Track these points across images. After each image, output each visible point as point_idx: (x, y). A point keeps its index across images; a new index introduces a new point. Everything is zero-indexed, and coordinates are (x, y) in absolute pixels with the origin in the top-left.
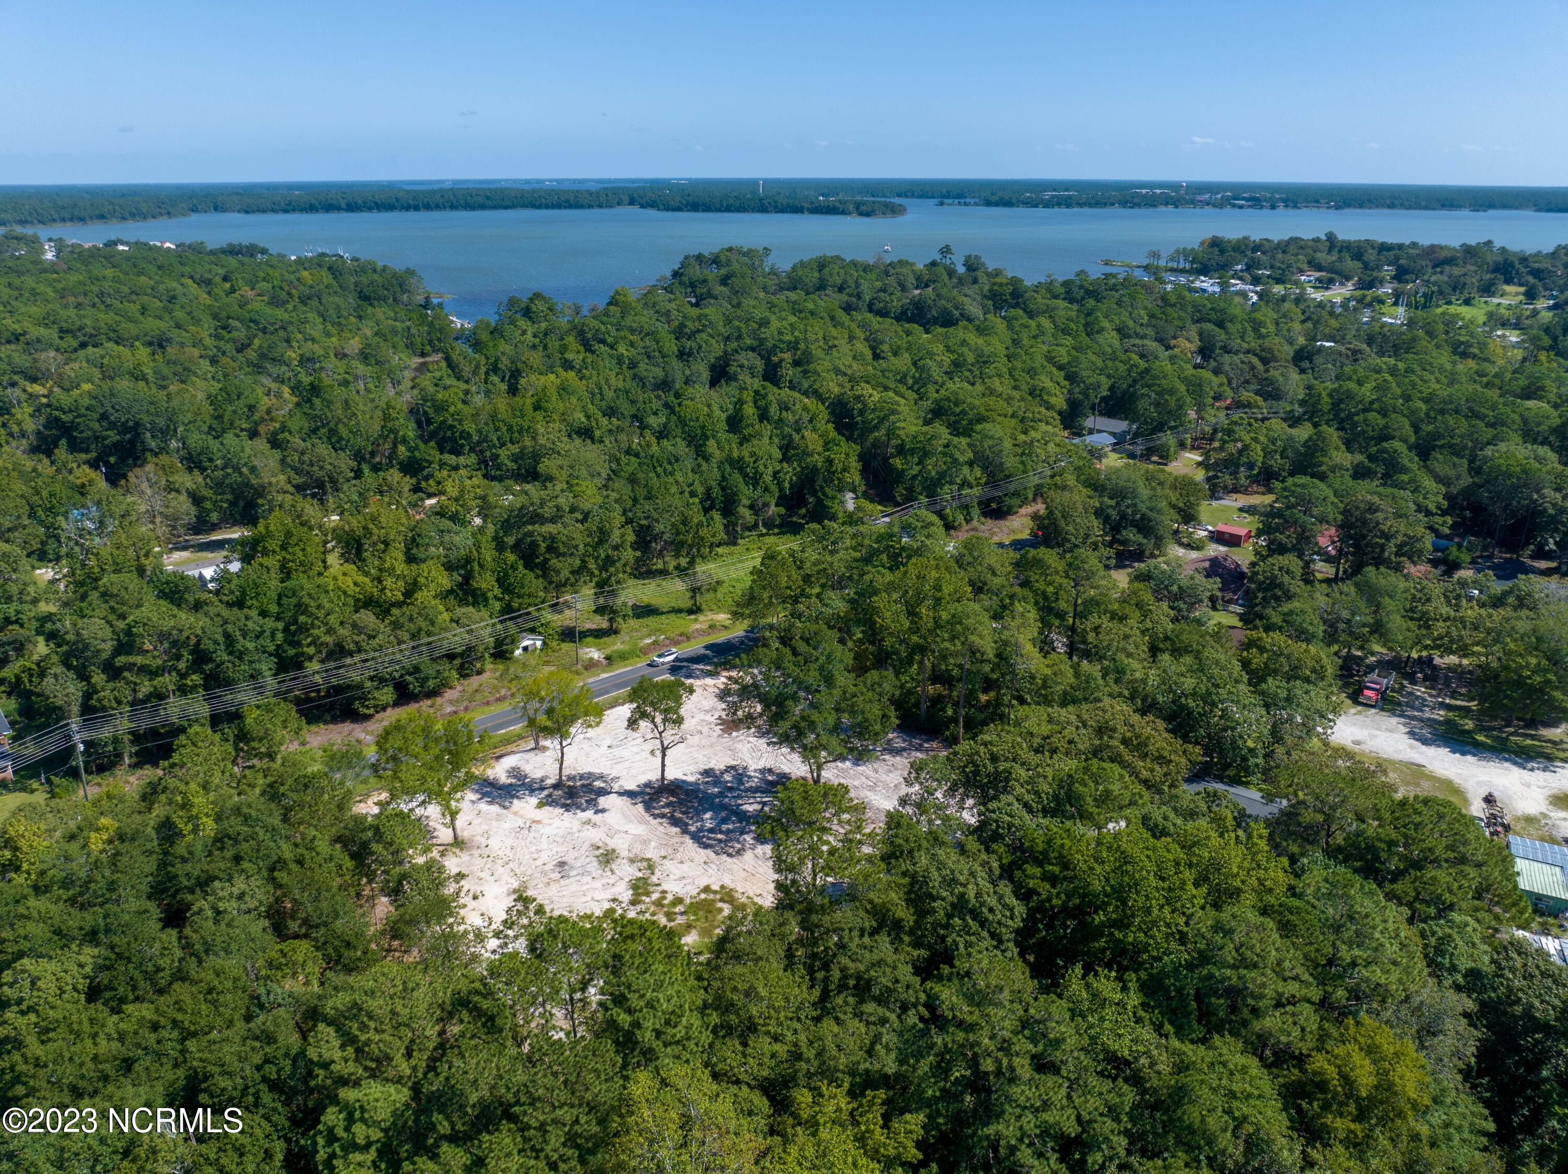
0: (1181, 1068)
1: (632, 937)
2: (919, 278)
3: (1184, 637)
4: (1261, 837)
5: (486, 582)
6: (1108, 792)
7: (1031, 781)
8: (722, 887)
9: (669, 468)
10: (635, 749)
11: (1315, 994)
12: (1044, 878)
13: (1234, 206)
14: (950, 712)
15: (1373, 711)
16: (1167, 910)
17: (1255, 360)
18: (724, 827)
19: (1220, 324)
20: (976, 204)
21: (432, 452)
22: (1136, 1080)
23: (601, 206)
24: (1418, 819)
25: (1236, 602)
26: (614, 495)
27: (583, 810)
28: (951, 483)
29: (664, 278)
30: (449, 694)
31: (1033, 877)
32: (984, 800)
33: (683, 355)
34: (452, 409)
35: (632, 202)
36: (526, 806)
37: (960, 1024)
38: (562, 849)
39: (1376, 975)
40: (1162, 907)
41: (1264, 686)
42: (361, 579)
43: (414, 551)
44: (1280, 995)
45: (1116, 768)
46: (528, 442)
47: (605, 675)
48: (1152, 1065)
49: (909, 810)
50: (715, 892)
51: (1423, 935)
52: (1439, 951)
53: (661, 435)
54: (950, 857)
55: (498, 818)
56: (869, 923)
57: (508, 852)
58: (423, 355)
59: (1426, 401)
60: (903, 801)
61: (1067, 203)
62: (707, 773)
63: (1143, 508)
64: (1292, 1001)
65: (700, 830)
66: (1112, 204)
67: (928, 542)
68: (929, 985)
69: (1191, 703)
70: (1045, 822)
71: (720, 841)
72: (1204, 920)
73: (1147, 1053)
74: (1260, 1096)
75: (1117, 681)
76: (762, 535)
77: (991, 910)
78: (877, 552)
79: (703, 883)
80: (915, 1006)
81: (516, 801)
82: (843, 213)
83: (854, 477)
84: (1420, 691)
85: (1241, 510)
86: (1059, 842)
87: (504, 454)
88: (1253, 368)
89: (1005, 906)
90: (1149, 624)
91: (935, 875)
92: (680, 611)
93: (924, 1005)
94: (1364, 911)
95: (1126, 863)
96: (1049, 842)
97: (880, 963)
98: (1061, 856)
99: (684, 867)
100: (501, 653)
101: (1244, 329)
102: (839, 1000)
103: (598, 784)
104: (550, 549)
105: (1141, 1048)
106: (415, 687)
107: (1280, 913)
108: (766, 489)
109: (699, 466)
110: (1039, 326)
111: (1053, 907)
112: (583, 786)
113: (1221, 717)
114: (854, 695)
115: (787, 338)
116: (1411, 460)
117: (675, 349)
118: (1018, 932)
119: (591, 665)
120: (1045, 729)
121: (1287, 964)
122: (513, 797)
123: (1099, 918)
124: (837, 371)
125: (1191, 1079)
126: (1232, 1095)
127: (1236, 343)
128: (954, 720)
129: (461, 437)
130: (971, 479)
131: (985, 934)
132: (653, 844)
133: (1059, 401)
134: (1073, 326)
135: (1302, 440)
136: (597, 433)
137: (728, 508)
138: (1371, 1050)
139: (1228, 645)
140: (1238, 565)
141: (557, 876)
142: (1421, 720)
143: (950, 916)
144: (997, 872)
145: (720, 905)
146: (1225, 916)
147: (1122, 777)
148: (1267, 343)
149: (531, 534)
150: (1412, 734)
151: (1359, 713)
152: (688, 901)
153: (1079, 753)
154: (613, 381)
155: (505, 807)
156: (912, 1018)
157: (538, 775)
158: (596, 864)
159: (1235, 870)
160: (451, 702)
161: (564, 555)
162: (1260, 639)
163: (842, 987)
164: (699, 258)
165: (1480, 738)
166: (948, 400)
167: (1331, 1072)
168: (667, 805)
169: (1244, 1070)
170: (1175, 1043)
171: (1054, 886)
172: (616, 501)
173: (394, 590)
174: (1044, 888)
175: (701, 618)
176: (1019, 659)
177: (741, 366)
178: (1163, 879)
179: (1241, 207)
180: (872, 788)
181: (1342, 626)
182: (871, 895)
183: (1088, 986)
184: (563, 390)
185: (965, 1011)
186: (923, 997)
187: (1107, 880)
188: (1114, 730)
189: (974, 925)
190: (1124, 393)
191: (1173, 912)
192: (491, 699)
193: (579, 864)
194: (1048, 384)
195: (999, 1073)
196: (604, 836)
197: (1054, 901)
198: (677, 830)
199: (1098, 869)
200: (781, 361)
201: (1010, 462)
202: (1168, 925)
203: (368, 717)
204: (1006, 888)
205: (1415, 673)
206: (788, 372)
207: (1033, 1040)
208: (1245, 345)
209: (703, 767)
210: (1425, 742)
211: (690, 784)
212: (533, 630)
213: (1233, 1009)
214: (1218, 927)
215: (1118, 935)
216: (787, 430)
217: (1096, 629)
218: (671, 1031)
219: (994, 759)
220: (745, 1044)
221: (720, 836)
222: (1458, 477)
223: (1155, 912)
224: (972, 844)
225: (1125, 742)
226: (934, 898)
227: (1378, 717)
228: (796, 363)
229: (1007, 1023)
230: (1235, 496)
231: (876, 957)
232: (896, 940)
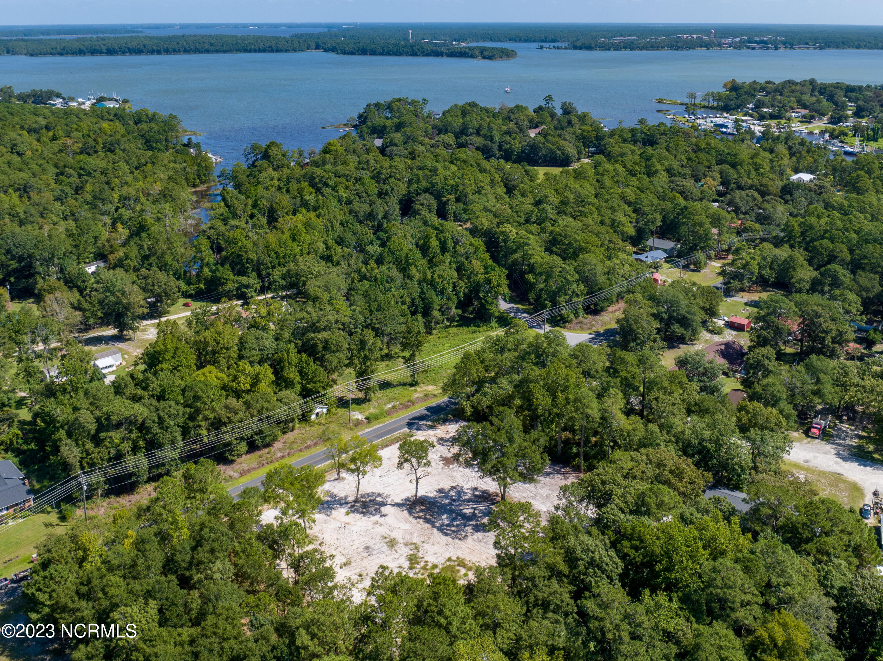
0: (698, 635)
1: (440, 584)
2: (531, 121)
3: (705, 403)
4: (735, 524)
5: (292, 374)
6: (662, 502)
7: (623, 495)
8: (458, 558)
9: (387, 285)
10: (395, 478)
11: (760, 600)
12: (632, 547)
13: (748, 48)
14: (575, 450)
15: (817, 441)
16: (690, 562)
17: (756, 194)
18: (455, 523)
19: (734, 166)
20: (566, 48)
21: (228, 273)
22: (678, 643)
23: (295, 51)
24: (817, 511)
25: (740, 372)
26: (358, 309)
27: (374, 515)
28: (566, 294)
29: (352, 119)
30: (277, 445)
31: (626, 547)
32: (599, 506)
33: (381, 194)
34: (240, 244)
35: (317, 47)
36: (340, 513)
37: (596, 618)
38: (366, 539)
39: (789, 590)
40: (688, 561)
41: (748, 433)
42: (220, 375)
43: (243, 352)
44: (743, 601)
45: (666, 488)
46: (292, 265)
47: (368, 430)
48: (684, 635)
49: (560, 512)
50: (454, 561)
51: (818, 571)
52: (825, 578)
53: (380, 261)
54: (585, 538)
55: (326, 522)
56: (547, 574)
57: (336, 541)
58: (194, 186)
59: (857, 233)
60: (557, 508)
61: (630, 46)
62: (440, 491)
63: (683, 312)
64: (748, 603)
65: (442, 525)
66: (663, 47)
67: (558, 349)
68: (579, 602)
69: (709, 446)
70: (630, 517)
71: (453, 531)
72: (708, 565)
73: (682, 630)
74: (733, 648)
75: (668, 433)
76: (446, 327)
77: (607, 564)
78: (529, 354)
79: (447, 556)
80: (572, 613)
81: (333, 511)
82: (472, 56)
83: (505, 289)
84: (845, 427)
85: (746, 304)
86: (638, 529)
87: (277, 274)
88: (755, 199)
89: (614, 562)
90: (686, 396)
91: (579, 548)
92: (404, 384)
93: (576, 613)
94: (783, 559)
95: (670, 539)
96: (633, 529)
97: (554, 593)
98: (640, 536)
99: (435, 547)
100: (304, 418)
101: (749, 170)
102: (535, 611)
103: (379, 499)
104: (325, 348)
105: (679, 628)
106: (259, 443)
107: (744, 562)
108: (449, 299)
109: (406, 284)
110: (615, 170)
111: (636, 562)
112: (371, 501)
113: (725, 453)
114: (526, 448)
115: (451, 182)
116: (845, 276)
117: (376, 190)
118: (620, 575)
119: (358, 423)
120: (630, 465)
121: (746, 586)
122: (331, 509)
123: (658, 567)
124: (487, 210)
125: (701, 640)
126: (720, 647)
127: (745, 181)
128: (578, 455)
129: (247, 263)
130: (578, 291)
131: (604, 576)
132: (416, 535)
133: (630, 230)
134: (637, 168)
135: (783, 258)
136: (335, 258)
137: (426, 312)
138: (784, 626)
139: (730, 408)
140: (742, 347)
141: (366, 554)
142: (844, 446)
143: (587, 569)
144: (609, 545)
145: (458, 568)
146: (717, 564)
147: (669, 493)
148: (764, 181)
149: (313, 339)
150: (838, 455)
151: (809, 442)
152: (440, 567)
153: (648, 478)
154: (338, 217)
155: (327, 515)
156: (570, 620)
157: (342, 495)
158: (386, 547)
159: (722, 541)
160: (279, 450)
161: (334, 352)
162: (746, 405)
163: (535, 605)
164: (377, 105)
165: (876, 456)
166: (560, 235)
167: (765, 635)
168: (422, 511)
169: (726, 636)
170: (695, 625)
171: (637, 552)
172: (360, 313)
173: (245, 383)
174: (632, 553)
175: (419, 389)
176: (613, 421)
177: (422, 205)
178: (688, 547)
179: (753, 49)
180: (533, 498)
181: (797, 391)
182: (546, 559)
183: (653, 600)
184: (308, 225)
185: (598, 612)
186: (576, 609)
187: (662, 548)
188: (665, 466)
189: (599, 573)
190: (672, 221)
191: (693, 562)
192: (303, 447)
193: (376, 548)
194: (623, 219)
195: (614, 640)
196: (387, 531)
197: (637, 559)
198: (429, 525)
199: (657, 542)
200: (449, 200)
201: (602, 279)
202: (691, 569)
203: (232, 462)
204: (612, 553)
205: (842, 416)
206: (453, 207)
207: (629, 624)
208: (750, 181)
209: (437, 488)
210: (845, 459)
211: (430, 498)
212: (321, 403)
213: (722, 608)
214: (714, 570)
215: (668, 575)
216: (460, 258)
217: (656, 399)
218: (463, 626)
219: (604, 483)
220: (495, 633)
221: (453, 529)
222: (873, 287)
223: (685, 562)
224: (595, 531)
225: (671, 472)
226: (578, 559)
227: (819, 446)
228: (458, 200)
229: (617, 617)
230: (742, 294)
231: (552, 591)
232: (559, 581)
